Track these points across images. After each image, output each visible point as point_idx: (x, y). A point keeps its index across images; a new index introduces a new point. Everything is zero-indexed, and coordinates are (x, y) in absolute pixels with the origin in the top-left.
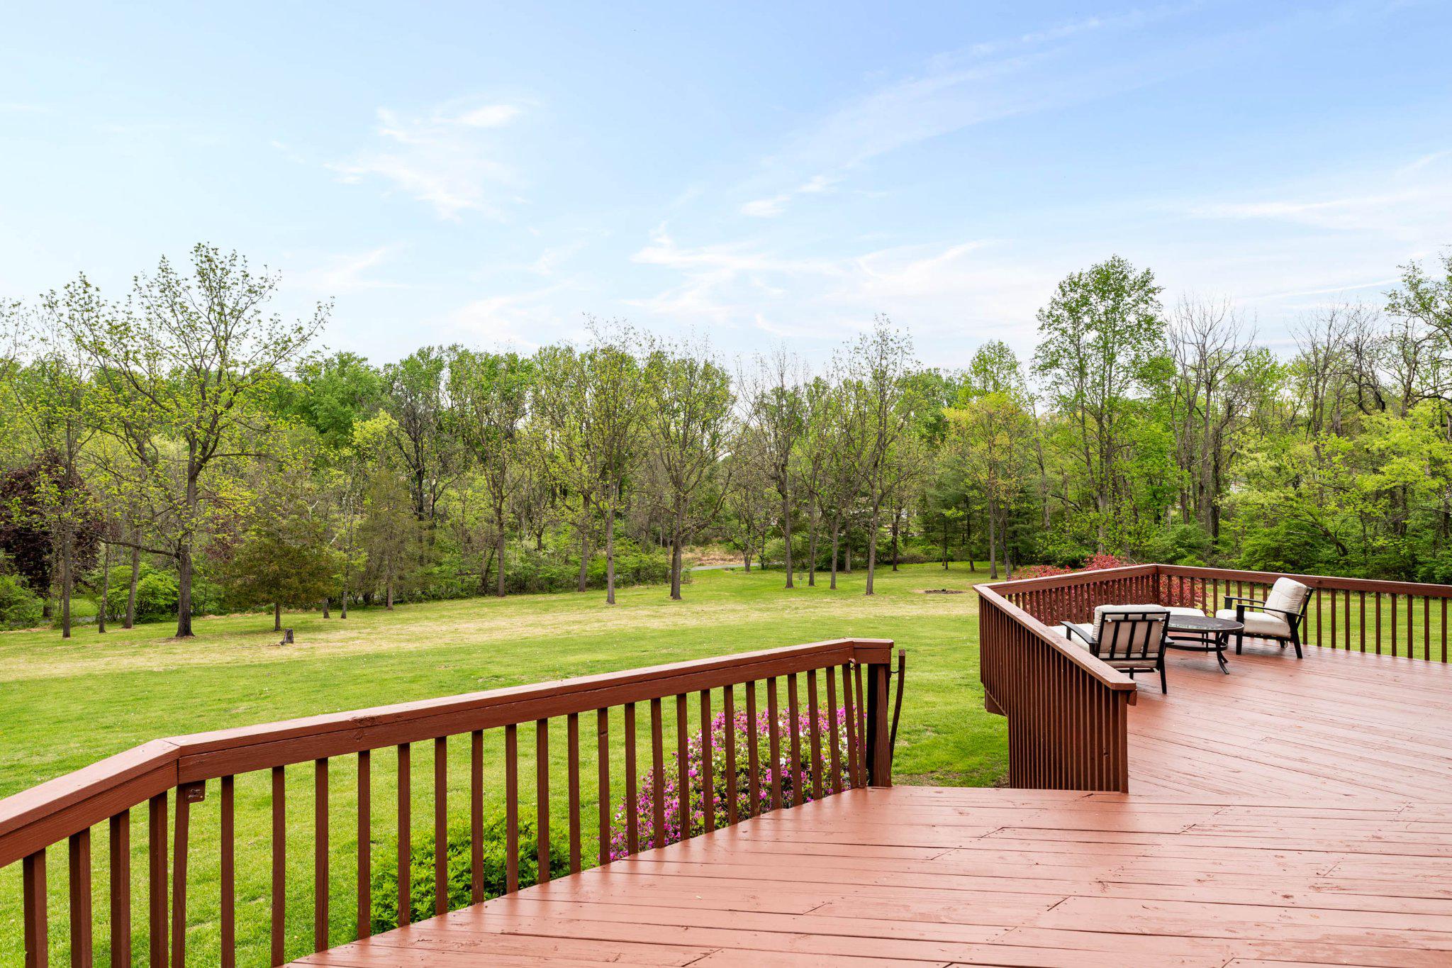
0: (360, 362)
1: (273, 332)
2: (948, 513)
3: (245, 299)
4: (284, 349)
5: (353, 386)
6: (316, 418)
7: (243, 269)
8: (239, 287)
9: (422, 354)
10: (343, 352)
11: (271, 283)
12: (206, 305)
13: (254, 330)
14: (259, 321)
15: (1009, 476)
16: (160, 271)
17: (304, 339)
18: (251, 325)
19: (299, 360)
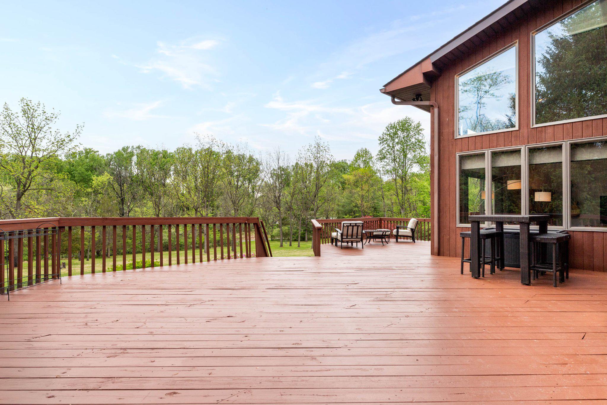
0: (95, 152)
1: (56, 137)
3: (44, 122)
4: (62, 144)
5: (92, 163)
6: (74, 177)
7: (43, 109)
8: (41, 117)
9: (124, 149)
10: (87, 148)
11: (56, 116)
12: (26, 124)
13: (48, 136)
14: (51, 132)
15: (368, 202)
16: (4, 109)
17: (70, 140)
18: (47, 133)
19: (68, 149)
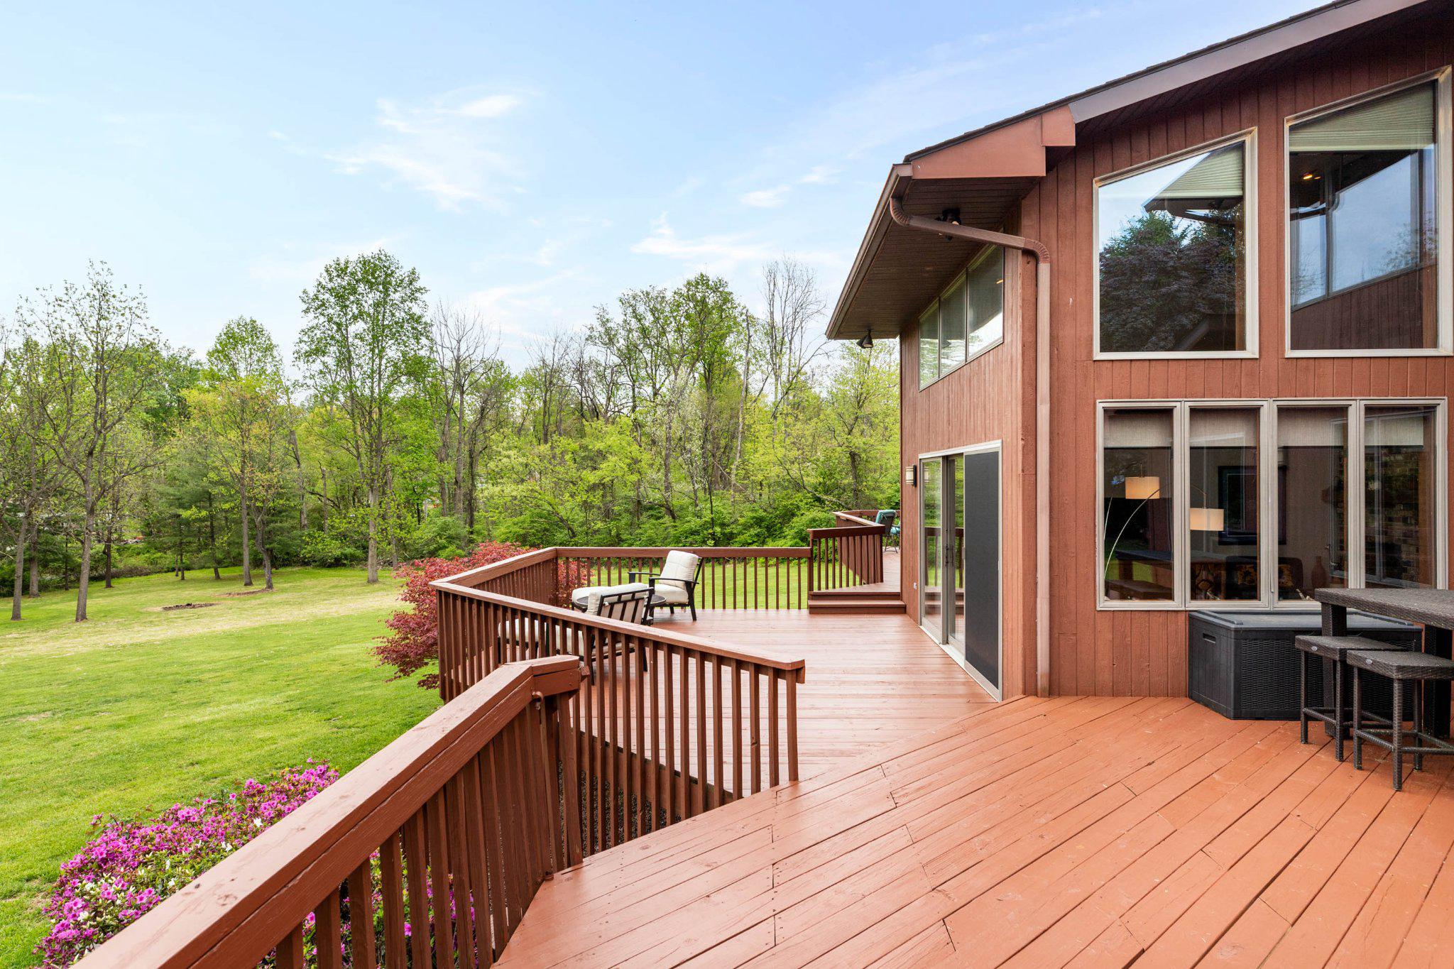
2: (185, 514)
15: (270, 470)
